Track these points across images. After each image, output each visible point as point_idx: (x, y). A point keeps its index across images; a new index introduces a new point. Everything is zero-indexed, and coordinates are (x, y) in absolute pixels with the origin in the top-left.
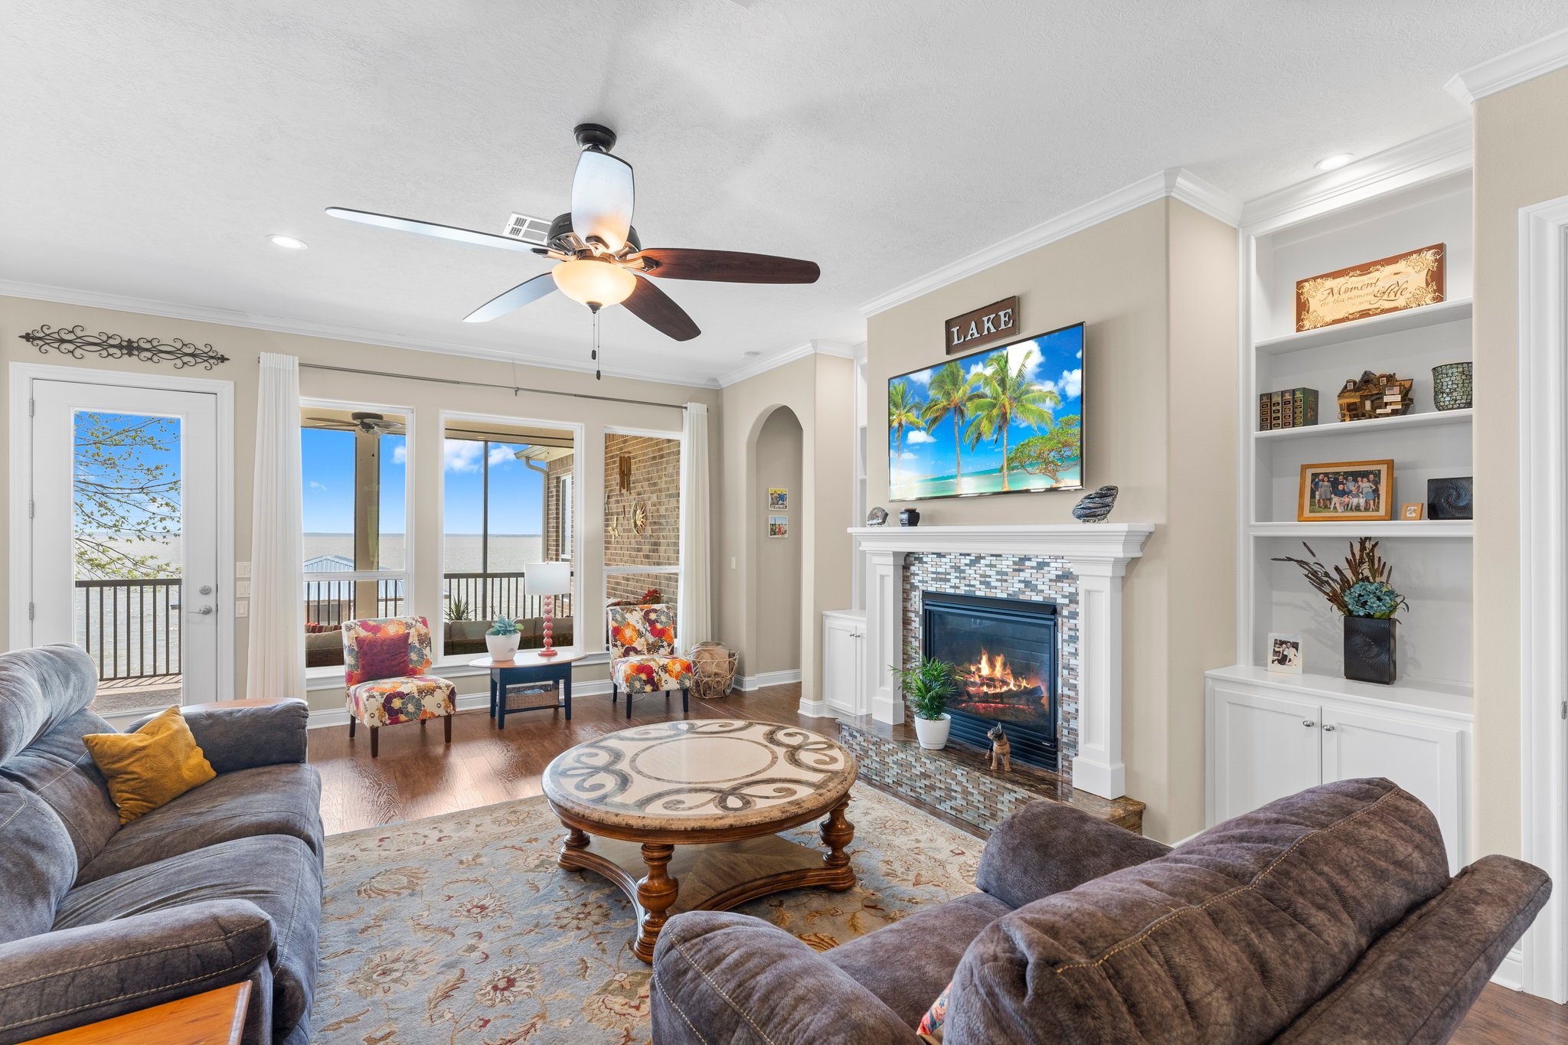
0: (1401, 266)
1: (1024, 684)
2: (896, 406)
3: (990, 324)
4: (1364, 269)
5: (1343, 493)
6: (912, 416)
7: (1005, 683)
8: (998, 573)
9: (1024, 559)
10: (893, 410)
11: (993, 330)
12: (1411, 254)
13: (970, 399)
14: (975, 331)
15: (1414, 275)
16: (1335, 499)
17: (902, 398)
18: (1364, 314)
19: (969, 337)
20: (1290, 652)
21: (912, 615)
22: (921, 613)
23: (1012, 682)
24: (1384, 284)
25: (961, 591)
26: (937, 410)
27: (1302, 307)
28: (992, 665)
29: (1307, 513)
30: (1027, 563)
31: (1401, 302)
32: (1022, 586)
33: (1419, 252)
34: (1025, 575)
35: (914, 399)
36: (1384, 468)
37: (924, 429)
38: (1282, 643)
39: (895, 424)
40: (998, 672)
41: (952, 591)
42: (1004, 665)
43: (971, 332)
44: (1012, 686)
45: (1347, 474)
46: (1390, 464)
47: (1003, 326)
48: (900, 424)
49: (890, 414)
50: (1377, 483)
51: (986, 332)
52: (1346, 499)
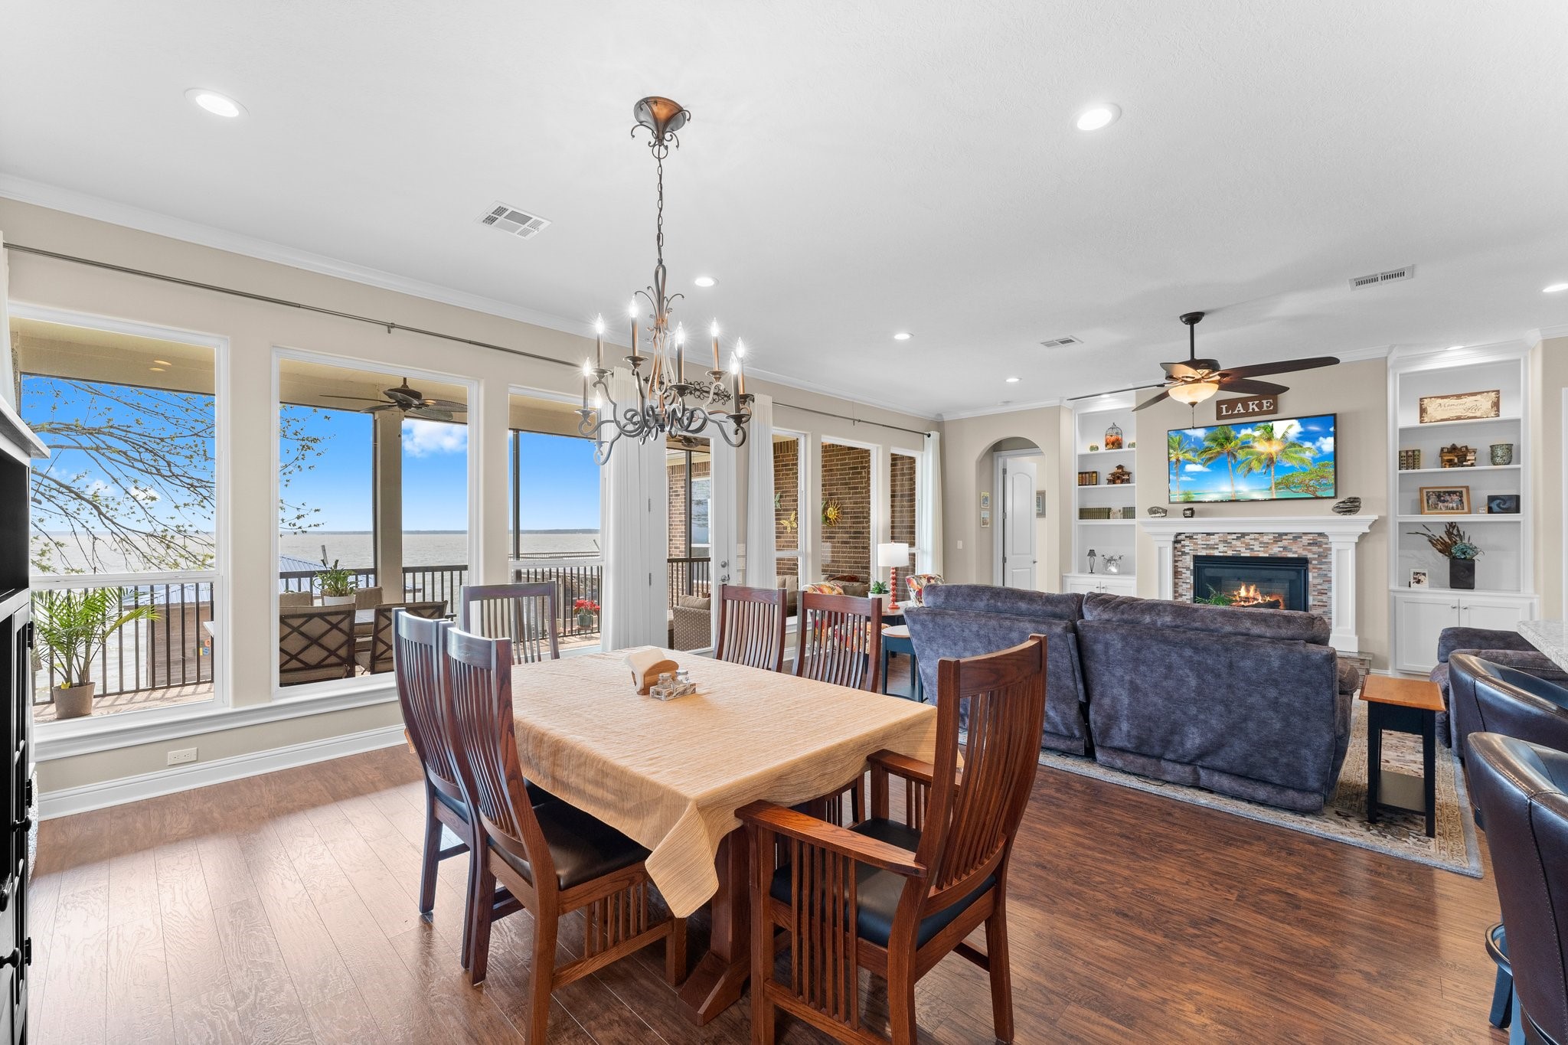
0: (1478, 397)
1: (1268, 599)
2: (1174, 449)
3: (1254, 406)
4: (1459, 396)
5: (1444, 501)
6: (1189, 456)
7: (1255, 599)
8: (1261, 543)
9: (1281, 535)
10: (1171, 451)
11: (1257, 409)
12: (1483, 392)
13: (1241, 448)
14: (1241, 408)
15: (1484, 403)
16: (1440, 504)
17: (1179, 444)
18: (1458, 418)
19: (1236, 412)
20: (1422, 578)
21: (1184, 571)
22: (1192, 568)
23: (1260, 598)
24: (1468, 405)
25: (1230, 553)
26: (1212, 453)
27: (1423, 411)
28: (1248, 591)
29: (1426, 511)
30: (1284, 537)
31: (1478, 414)
32: (1281, 549)
33: (1488, 392)
34: (1285, 543)
35: (1190, 445)
36: (1464, 490)
37: (1201, 464)
38: (1417, 573)
39: (1173, 459)
40: (1252, 594)
41: (1221, 554)
42: (1256, 590)
43: (1237, 409)
44: (1260, 601)
45: (1445, 492)
46: (1467, 488)
47: (1265, 408)
48: (1178, 460)
49: (1169, 454)
50: (1461, 496)
51: (1251, 410)
52: (1446, 504)
